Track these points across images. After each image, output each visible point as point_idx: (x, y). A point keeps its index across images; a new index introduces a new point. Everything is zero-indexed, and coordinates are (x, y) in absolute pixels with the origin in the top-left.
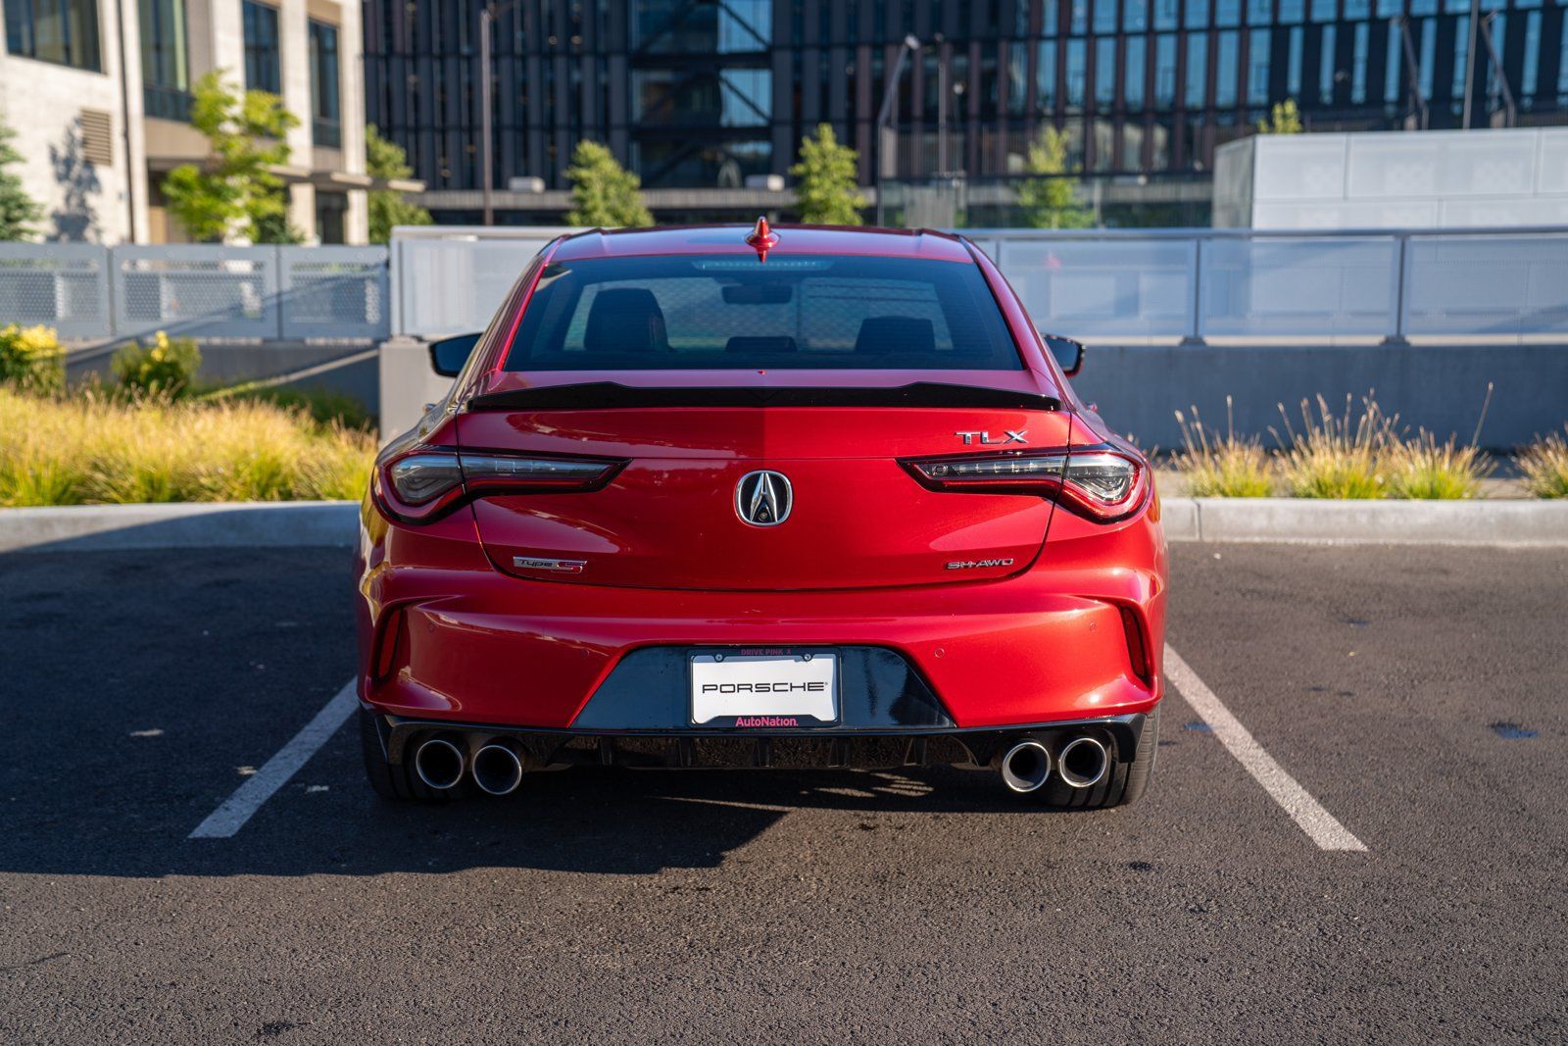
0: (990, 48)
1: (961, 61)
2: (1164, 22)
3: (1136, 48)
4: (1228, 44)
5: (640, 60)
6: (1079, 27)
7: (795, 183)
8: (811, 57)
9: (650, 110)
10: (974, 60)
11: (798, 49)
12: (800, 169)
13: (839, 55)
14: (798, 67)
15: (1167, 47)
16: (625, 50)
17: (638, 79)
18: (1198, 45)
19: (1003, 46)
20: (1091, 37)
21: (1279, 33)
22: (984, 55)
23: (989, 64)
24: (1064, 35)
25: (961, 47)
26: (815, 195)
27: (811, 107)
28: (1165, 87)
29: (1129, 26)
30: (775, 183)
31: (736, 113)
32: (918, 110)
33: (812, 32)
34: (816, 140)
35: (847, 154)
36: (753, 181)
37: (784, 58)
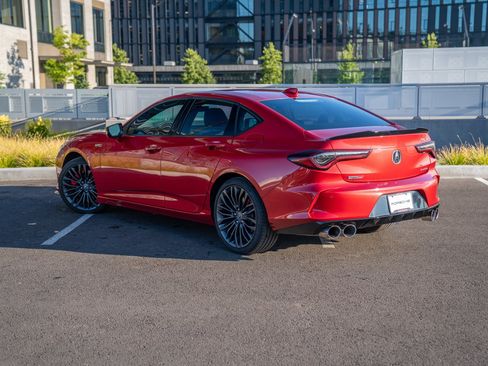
0: (330, 14)
1: (320, 19)
2: (391, 5)
3: (381, 14)
4: (414, 12)
5: (208, 20)
6: (361, 7)
7: (262, 62)
8: (268, 18)
9: (212, 37)
10: (325, 19)
11: (263, 16)
12: (263, 58)
13: (278, 17)
14: (263, 21)
15: (392, 14)
16: (203, 16)
17: (208, 26)
18: (403, 13)
19: (335, 13)
20: (365, 10)
21: (432, 8)
22: (328, 17)
23: (330, 20)
24: (356, 10)
25: (320, 14)
26: (268, 67)
27: (268, 36)
28: (391, 28)
29: (378, 7)
30: (255, 62)
31: (243, 38)
32: (305, 37)
33: (268, 9)
34: (268, 48)
35: (279, 52)
36: (248, 62)
37: (258, 19)
